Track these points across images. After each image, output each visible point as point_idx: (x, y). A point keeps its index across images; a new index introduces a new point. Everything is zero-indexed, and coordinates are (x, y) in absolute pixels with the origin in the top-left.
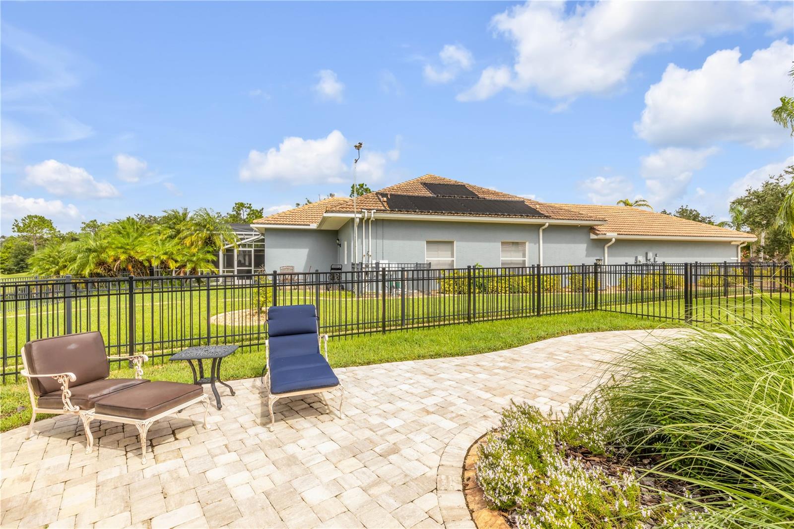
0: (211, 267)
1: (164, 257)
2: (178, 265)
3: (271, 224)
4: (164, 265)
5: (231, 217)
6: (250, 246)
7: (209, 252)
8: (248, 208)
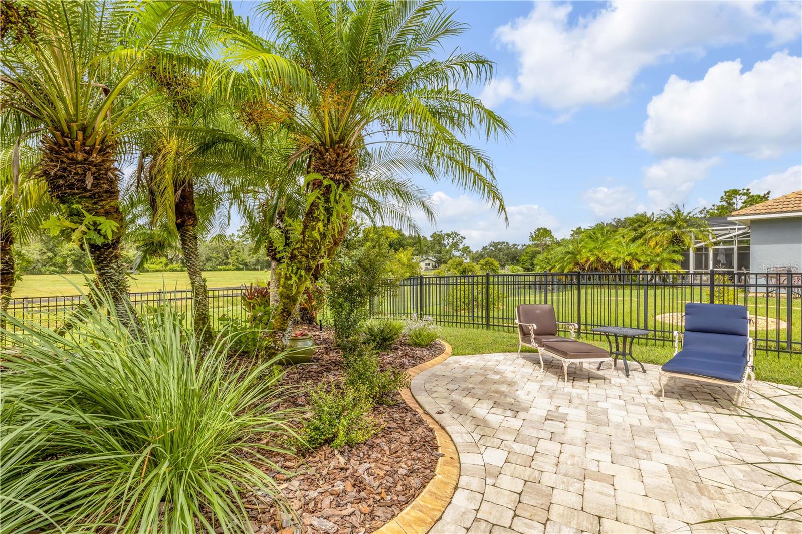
0: (677, 268)
1: (628, 259)
2: (641, 265)
3: (759, 214)
4: (628, 265)
5: (718, 210)
6: (731, 243)
7: (674, 252)
8: (744, 194)
